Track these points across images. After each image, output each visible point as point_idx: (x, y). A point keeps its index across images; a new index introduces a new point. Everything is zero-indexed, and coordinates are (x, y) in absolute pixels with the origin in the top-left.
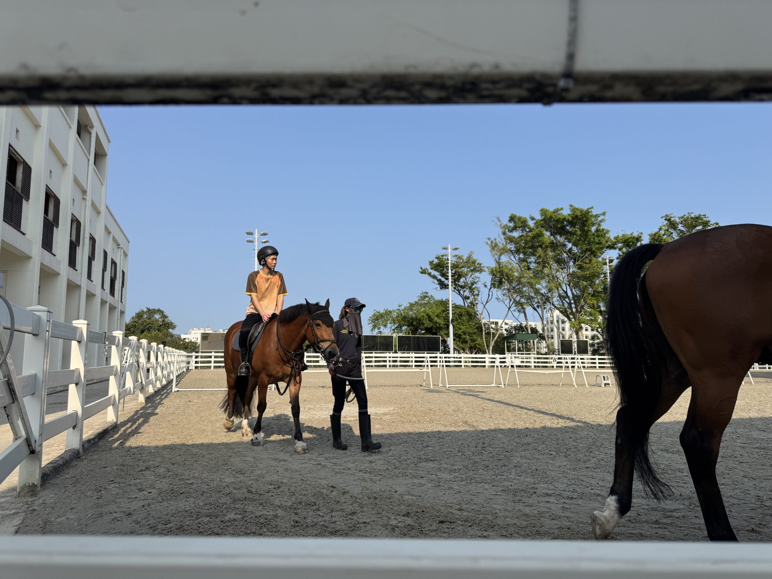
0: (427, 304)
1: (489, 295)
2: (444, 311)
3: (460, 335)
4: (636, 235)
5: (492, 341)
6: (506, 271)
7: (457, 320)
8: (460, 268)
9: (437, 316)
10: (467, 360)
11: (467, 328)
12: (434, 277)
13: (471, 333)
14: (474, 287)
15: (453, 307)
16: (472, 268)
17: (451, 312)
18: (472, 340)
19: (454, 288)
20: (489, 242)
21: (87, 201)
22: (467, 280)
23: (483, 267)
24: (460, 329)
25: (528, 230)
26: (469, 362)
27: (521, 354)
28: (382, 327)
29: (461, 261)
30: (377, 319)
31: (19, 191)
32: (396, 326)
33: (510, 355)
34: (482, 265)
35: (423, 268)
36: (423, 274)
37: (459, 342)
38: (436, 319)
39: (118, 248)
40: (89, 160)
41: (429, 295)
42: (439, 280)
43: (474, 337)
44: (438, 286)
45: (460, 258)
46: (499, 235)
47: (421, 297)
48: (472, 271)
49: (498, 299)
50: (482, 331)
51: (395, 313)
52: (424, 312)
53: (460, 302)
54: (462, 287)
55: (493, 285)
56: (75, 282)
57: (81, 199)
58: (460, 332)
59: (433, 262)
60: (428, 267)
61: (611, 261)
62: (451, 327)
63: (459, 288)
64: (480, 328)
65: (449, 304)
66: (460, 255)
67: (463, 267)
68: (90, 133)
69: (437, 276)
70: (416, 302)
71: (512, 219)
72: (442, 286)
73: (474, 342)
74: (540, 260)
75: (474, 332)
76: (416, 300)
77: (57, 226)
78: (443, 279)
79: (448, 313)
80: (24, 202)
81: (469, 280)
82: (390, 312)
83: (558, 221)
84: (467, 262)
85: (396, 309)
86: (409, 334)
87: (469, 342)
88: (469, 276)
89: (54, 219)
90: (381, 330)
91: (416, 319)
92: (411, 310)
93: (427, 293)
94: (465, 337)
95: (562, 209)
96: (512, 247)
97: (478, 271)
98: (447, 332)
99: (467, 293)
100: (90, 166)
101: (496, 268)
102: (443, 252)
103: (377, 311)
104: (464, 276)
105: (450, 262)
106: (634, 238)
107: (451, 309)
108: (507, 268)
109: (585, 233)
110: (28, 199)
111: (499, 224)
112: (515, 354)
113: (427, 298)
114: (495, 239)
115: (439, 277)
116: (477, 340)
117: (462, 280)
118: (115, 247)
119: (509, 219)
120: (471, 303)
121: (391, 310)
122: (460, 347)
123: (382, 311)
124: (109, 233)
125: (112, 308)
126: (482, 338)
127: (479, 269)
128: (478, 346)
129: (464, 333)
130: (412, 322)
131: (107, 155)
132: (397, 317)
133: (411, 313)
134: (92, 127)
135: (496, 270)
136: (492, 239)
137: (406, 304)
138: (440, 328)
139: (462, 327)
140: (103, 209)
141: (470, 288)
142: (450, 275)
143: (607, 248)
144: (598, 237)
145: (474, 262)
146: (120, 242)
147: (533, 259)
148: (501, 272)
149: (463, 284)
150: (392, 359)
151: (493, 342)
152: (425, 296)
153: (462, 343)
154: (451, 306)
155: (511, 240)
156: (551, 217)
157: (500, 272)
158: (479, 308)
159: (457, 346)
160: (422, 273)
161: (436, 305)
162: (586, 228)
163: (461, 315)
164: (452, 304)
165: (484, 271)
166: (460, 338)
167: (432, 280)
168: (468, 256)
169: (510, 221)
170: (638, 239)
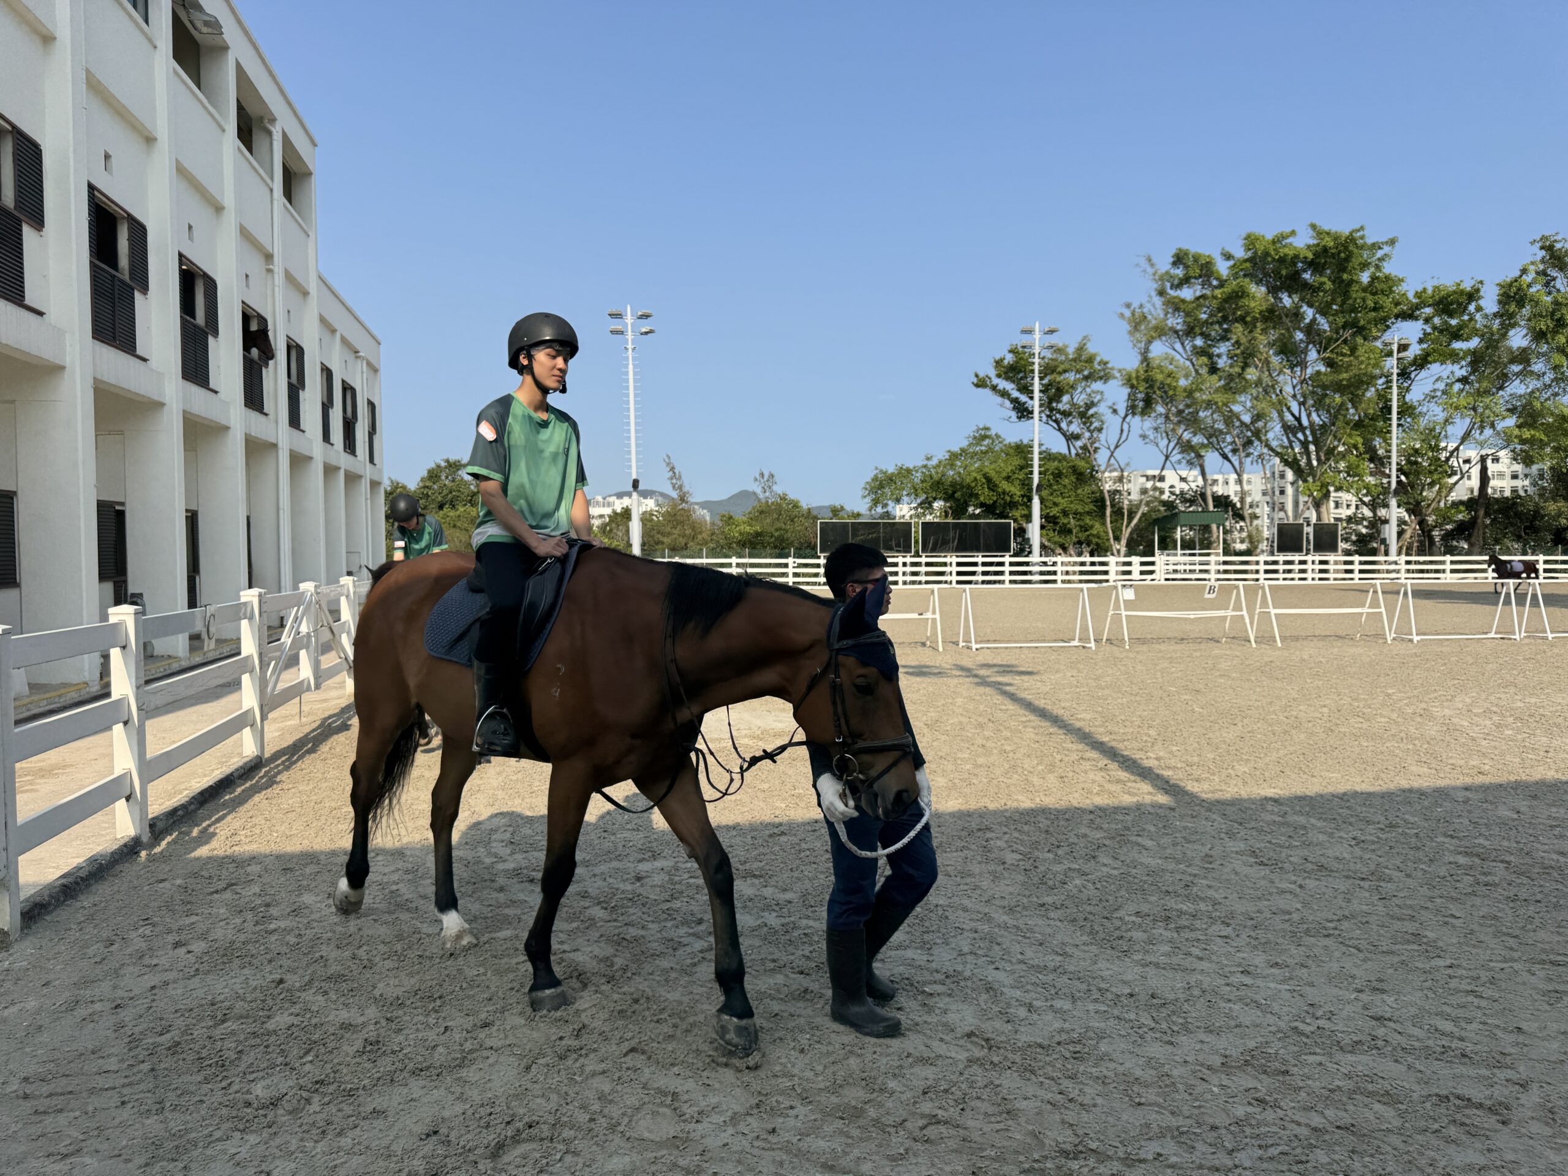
0: (986, 453)
1: (1122, 431)
2: (1021, 468)
3: (1055, 517)
4: (1467, 286)
5: (1127, 527)
6: (1160, 377)
7: (1050, 486)
8: (1060, 373)
9: (1008, 478)
10: (1070, 569)
11: (1071, 502)
12: (1004, 394)
13: (1081, 514)
14: (1091, 412)
15: (1040, 459)
16: (1086, 373)
17: (1036, 470)
18: (1081, 527)
19: (1048, 416)
20: (1127, 313)
21: (276, 276)
22: (1075, 400)
23: (1112, 369)
24: (1056, 504)
25: (1215, 283)
26: (1074, 573)
27: (1191, 555)
28: (891, 504)
29: (1063, 358)
30: (881, 486)
31: (126, 277)
32: (919, 501)
33: (1164, 558)
34: (1109, 366)
35: (981, 375)
36: (980, 389)
37: (1054, 530)
38: (1005, 486)
39: (357, 357)
40: (271, 190)
41: (993, 432)
42: (1015, 401)
43: (1088, 520)
44: (1013, 414)
45: (1060, 351)
46: (1150, 296)
47: (975, 438)
48: (1086, 378)
49: (1144, 437)
50: (1103, 507)
51: (919, 475)
52: (979, 470)
53: (1058, 445)
54: (1066, 414)
55: (1132, 409)
56: (264, 438)
57: (264, 272)
58: (1054, 511)
59: (1002, 360)
60: (992, 373)
61: (1403, 348)
62: (1036, 502)
63: (1058, 416)
64: (1100, 502)
65: (1032, 452)
66: (1060, 345)
67: (1065, 371)
68: (270, 133)
69: (1011, 392)
70: (963, 450)
72: (1022, 413)
73: (1086, 531)
74: (1238, 352)
75: (1087, 509)
76: (964, 444)
77: (216, 333)
78: (1023, 398)
79: (1031, 473)
80: (137, 295)
81: (1080, 398)
82: (909, 471)
83: (1282, 260)
84: (1074, 360)
85: (920, 463)
86: (946, 516)
87: (1074, 531)
88: (1080, 389)
89: (206, 322)
90: (890, 508)
91: (962, 487)
92: (952, 466)
93: (987, 429)
94: (1065, 521)
95: (1293, 233)
96: (1176, 322)
97: (1101, 378)
98: (1026, 512)
99: (1075, 428)
100: (275, 203)
101: (1137, 371)
102: (1025, 340)
103: (881, 471)
104: (1067, 392)
105: (1036, 360)
106: (1462, 292)
107: (1036, 462)
108: (1162, 372)
109: (1344, 288)
110: (145, 289)
111: (1150, 270)
112: (1176, 555)
113: (986, 442)
114: (1141, 306)
115: (1015, 394)
116: (1092, 527)
117: (1066, 398)
118: (350, 357)
119: (1172, 260)
120: (1084, 448)
121: (911, 467)
122: (1055, 543)
123: (891, 469)
124: (333, 331)
125: (352, 479)
126: (1104, 524)
127: (1102, 373)
128: (1095, 540)
129: (1065, 513)
130: (954, 492)
131: (310, 174)
132: (922, 482)
133: (951, 473)
134: (273, 120)
135: (1137, 378)
136: (1135, 305)
137: (941, 455)
138: (1013, 505)
139: (1059, 500)
140: (313, 286)
141: (1083, 415)
142: (1037, 387)
143: (1397, 317)
144: (1374, 294)
145: (1090, 360)
146: (359, 348)
147: (1223, 348)
148: (1149, 381)
149: (1067, 407)
150: (909, 569)
151: (1129, 530)
152: (982, 436)
153: (1060, 532)
154: (1036, 457)
155: (1176, 306)
156: (1267, 254)
157: (1146, 380)
158: (1101, 458)
159: (1049, 540)
160: (977, 386)
161: (1007, 455)
162: (1345, 276)
163: (1058, 475)
164: (1040, 453)
165: (1115, 378)
166: (1056, 523)
167: (999, 400)
168: (1077, 345)
169: (1174, 264)
170: (1473, 296)
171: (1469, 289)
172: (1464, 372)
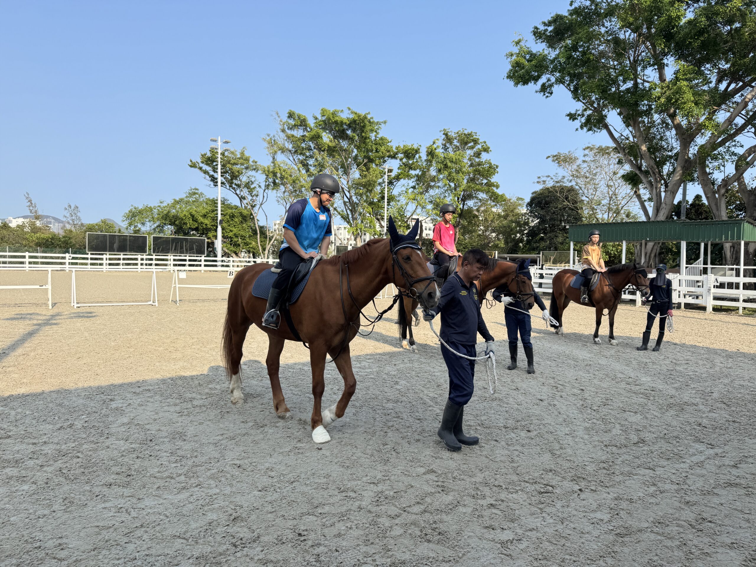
0: (194, 202)
1: (263, 196)
2: (213, 211)
3: (231, 238)
5: (268, 244)
7: (227, 221)
8: (232, 164)
9: (204, 216)
10: (237, 264)
11: (240, 230)
12: (206, 173)
13: (244, 237)
14: (251, 186)
15: (222, 207)
16: (246, 166)
17: (219, 212)
19: (229, 186)
20: (268, 139)
23: (258, 165)
24: (231, 231)
25: (309, 130)
29: (234, 157)
30: (134, 216)
32: (155, 225)
34: (256, 163)
35: (194, 161)
36: (193, 168)
38: (201, 219)
41: (199, 191)
42: (212, 177)
43: (248, 240)
45: (232, 153)
46: (278, 132)
47: (189, 193)
50: (256, 233)
51: (156, 211)
52: (188, 211)
53: (235, 201)
54: (239, 186)
55: (267, 186)
58: (230, 234)
59: (205, 155)
60: (199, 161)
61: (390, 171)
62: (219, 229)
63: (235, 186)
65: (218, 203)
66: (232, 150)
67: (235, 164)
70: (181, 200)
71: (291, 115)
73: (246, 245)
75: (247, 235)
76: (183, 196)
79: (217, 214)
81: (245, 179)
83: (336, 122)
84: (240, 158)
85: (157, 205)
86: (172, 234)
87: (240, 245)
88: (243, 174)
91: (179, 219)
92: (174, 207)
93: (196, 189)
94: (236, 240)
95: (341, 111)
96: (290, 146)
98: (214, 234)
99: (244, 193)
101: (269, 168)
102: (213, 145)
103: (135, 207)
105: (219, 156)
106: (413, 149)
107: (219, 209)
108: (281, 169)
109: (364, 140)
111: (278, 119)
113: (195, 196)
115: (211, 172)
116: (250, 244)
119: (287, 115)
121: (152, 207)
122: (231, 251)
123: (140, 207)
126: (257, 242)
127: (254, 167)
129: (236, 236)
130: (175, 221)
132: (158, 214)
133: (174, 211)
136: (272, 135)
137: (169, 201)
138: (206, 230)
139: (233, 229)
141: (247, 187)
142: (219, 169)
143: (389, 157)
144: (376, 144)
145: (247, 159)
147: (311, 162)
149: (239, 182)
150: (145, 262)
152: (193, 193)
153: (233, 245)
155: (290, 138)
156: (329, 119)
157: (273, 172)
159: (227, 250)
160: (191, 166)
161: (206, 204)
162: (364, 135)
163: (232, 216)
164: (222, 204)
165: (260, 170)
166: (231, 241)
168: (240, 151)
169: (289, 117)
170: (417, 151)
171: (415, 148)
172: (414, 184)
